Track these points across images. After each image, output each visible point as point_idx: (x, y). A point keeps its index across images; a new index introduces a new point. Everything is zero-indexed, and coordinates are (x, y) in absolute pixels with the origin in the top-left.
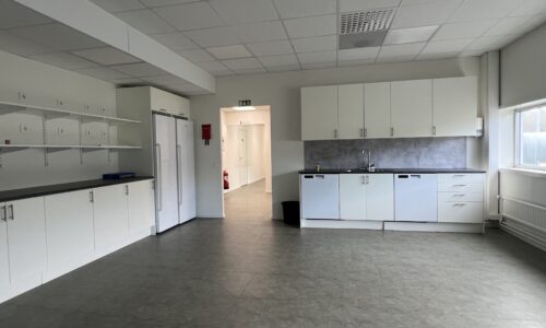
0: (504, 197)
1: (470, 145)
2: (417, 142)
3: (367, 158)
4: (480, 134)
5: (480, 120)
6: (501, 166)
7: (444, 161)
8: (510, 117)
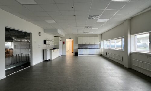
1: (99, 45)
5: (100, 42)
6: (102, 48)
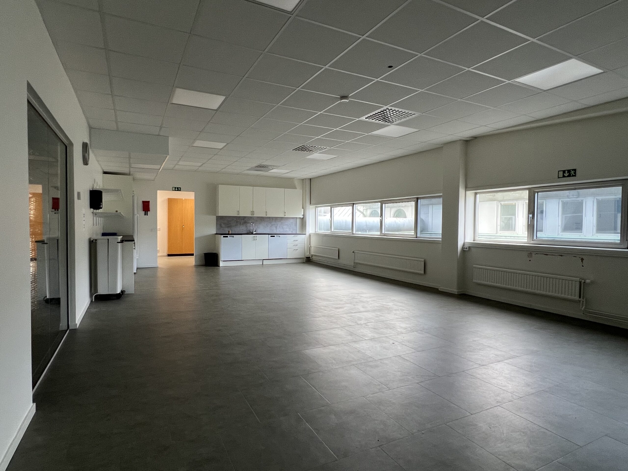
0: (312, 246)
1: (298, 221)
2: (276, 219)
3: (252, 227)
4: (303, 217)
5: (303, 210)
6: (310, 232)
7: (288, 230)
8: (314, 209)
